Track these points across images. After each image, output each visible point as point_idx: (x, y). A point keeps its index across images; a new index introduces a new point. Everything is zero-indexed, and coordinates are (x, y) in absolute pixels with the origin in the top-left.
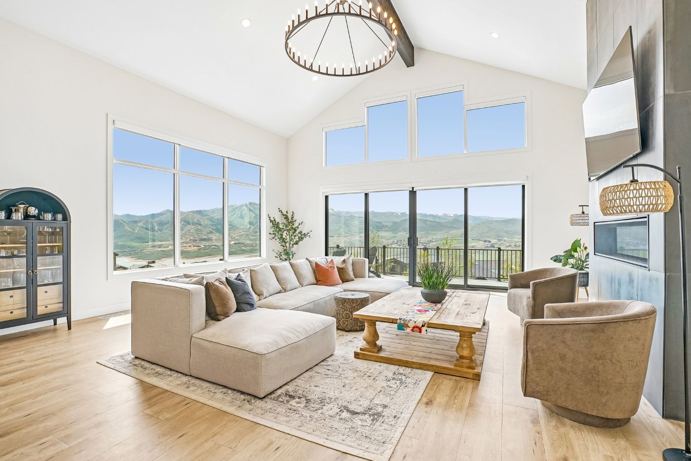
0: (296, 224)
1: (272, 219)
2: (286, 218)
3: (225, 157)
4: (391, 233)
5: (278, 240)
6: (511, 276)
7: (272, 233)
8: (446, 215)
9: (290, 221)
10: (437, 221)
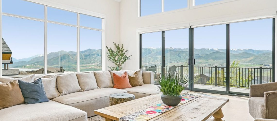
0: (124, 52)
1: (109, 49)
2: (118, 48)
3: (78, 13)
4: (204, 60)
5: (112, 61)
6: (251, 87)
7: (109, 57)
8: (239, 49)
9: (120, 50)
10: (233, 53)
